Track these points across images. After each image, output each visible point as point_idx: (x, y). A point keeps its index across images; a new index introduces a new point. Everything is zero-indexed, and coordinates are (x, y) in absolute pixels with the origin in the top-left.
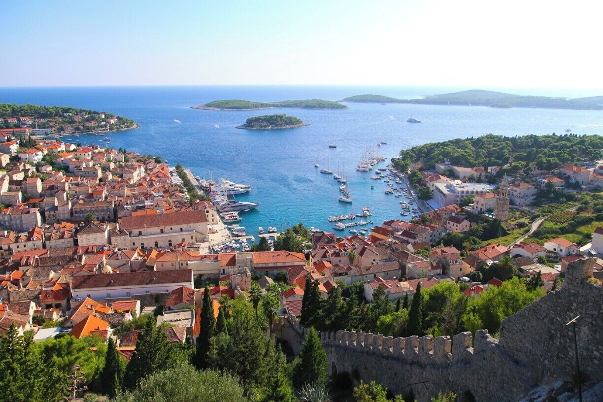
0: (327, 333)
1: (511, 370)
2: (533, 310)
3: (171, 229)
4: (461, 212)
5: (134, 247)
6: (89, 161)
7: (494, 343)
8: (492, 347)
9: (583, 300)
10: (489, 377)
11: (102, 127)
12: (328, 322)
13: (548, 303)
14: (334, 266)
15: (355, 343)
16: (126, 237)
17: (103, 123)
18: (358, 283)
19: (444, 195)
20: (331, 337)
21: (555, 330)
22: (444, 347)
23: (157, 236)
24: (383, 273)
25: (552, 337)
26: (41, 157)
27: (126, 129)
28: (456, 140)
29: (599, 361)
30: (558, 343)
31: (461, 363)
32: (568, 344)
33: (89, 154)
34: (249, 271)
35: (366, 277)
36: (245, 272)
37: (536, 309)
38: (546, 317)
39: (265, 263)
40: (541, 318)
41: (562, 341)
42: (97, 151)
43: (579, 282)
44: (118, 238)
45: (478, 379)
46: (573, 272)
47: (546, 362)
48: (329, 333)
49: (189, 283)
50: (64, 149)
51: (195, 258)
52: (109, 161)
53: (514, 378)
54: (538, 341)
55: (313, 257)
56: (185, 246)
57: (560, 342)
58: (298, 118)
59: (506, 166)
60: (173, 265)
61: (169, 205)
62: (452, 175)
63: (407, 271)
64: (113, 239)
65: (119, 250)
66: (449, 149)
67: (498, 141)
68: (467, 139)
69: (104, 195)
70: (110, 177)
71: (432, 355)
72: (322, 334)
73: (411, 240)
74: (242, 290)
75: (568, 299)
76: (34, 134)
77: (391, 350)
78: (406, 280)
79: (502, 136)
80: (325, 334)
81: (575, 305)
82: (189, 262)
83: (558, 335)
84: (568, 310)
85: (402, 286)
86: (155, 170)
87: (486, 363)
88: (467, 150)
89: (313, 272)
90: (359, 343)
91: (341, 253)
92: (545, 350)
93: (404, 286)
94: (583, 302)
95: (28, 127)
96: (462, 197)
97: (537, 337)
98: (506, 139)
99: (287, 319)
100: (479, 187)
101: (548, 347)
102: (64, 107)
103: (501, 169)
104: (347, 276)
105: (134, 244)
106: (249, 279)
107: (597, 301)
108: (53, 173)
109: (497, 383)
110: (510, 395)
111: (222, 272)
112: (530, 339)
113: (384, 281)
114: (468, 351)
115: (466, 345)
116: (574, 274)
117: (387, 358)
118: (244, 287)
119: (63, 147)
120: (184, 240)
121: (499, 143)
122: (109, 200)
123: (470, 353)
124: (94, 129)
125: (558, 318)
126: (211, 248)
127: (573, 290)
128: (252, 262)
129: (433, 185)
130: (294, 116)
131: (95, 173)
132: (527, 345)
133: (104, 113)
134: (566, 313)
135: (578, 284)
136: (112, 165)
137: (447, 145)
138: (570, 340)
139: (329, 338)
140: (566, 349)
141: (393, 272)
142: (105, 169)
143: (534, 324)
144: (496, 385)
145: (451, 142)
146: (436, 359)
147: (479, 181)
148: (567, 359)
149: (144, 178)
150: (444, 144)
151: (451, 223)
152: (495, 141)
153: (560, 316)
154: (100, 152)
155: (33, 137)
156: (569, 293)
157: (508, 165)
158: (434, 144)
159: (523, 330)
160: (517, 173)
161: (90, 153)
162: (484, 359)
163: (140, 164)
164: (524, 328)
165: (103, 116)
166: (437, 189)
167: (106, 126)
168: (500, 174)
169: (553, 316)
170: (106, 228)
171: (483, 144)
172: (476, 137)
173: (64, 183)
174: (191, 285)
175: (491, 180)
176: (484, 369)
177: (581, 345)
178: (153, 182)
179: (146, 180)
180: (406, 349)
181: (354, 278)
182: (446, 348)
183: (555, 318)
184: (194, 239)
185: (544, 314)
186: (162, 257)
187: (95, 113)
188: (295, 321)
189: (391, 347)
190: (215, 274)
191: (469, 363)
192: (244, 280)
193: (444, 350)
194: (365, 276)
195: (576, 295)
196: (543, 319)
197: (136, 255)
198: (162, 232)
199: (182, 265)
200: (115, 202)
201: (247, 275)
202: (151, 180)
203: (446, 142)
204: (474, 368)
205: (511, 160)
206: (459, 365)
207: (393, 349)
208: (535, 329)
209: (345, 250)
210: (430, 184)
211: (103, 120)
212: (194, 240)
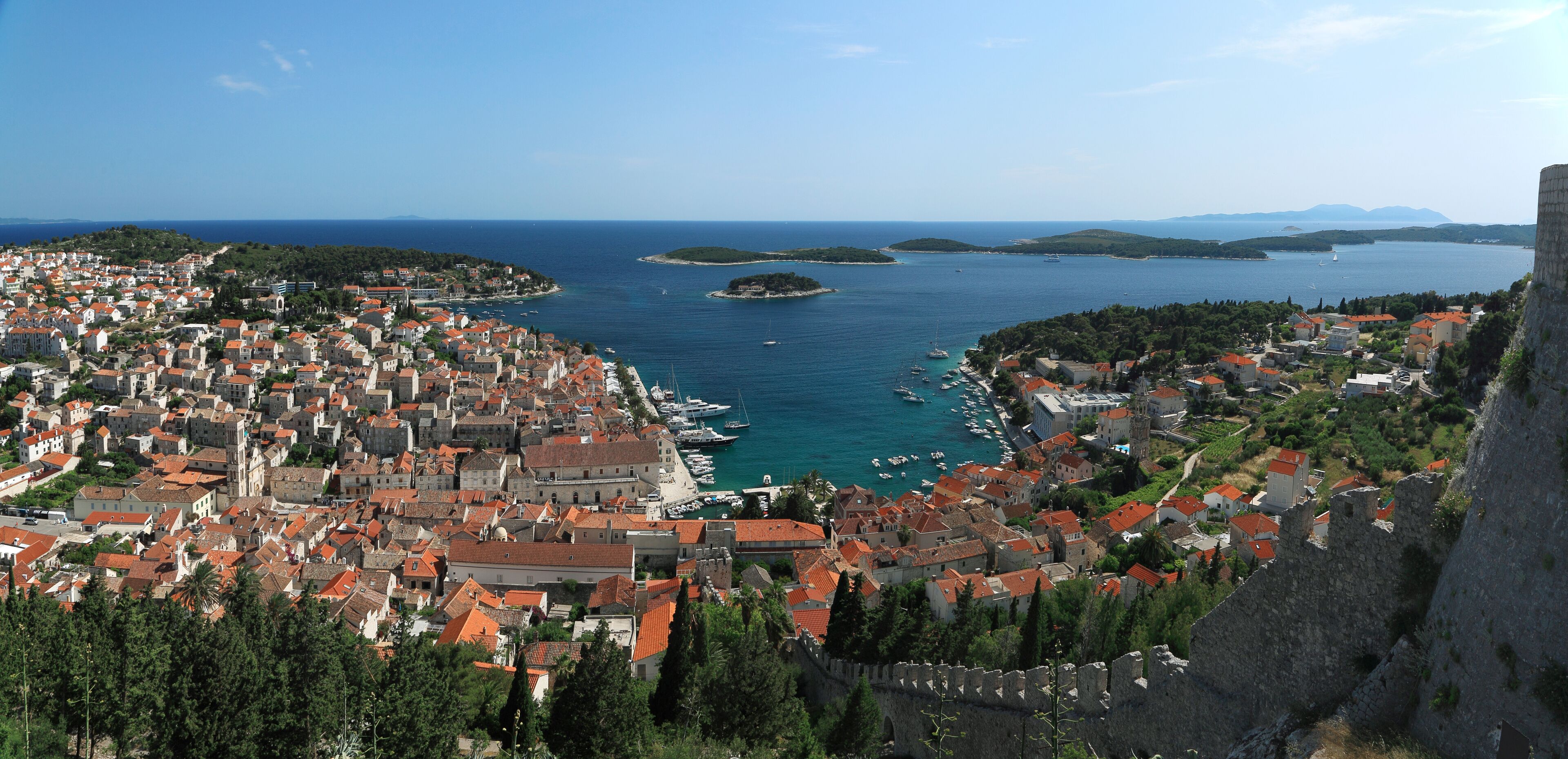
0: (876, 668)
1: (1210, 708)
2: (1239, 601)
3: (601, 471)
4: (1077, 445)
5: (541, 499)
6: (486, 345)
7: (1181, 666)
8: (1179, 672)
9: (1306, 574)
10: (1176, 724)
11: (507, 288)
12: (882, 648)
13: (1259, 587)
14: (874, 549)
15: (930, 684)
16: (530, 481)
17: (509, 283)
18: (915, 582)
19: (1052, 415)
20: (884, 673)
21: (1271, 631)
22: (1097, 682)
23: (578, 482)
24: (957, 563)
25: (1268, 642)
26: (421, 335)
27: (541, 293)
28: (1067, 315)
29: (1333, 671)
30: (1276, 653)
31: (1128, 705)
32: (1291, 652)
33: (486, 334)
34: (728, 555)
35: (929, 569)
36: (722, 556)
37: (1242, 599)
38: (1257, 610)
39: (756, 542)
40: (1250, 613)
41: (1282, 648)
42: (498, 330)
43: (1299, 544)
44: (519, 482)
45: (1159, 729)
46: (1289, 528)
47: (1262, 687)
48: (881, 668)
49: (627, 570)
50: (453, 324)
51: (637, 527)
52: (514, 346)
53: (1216, 720)
54: (1248, 653)
55: (837, 531)
56: (622, 503)
57: (1279, 651)
58: (815, 280)
59: (1141, 360)
60: (601, 536)
61: (600, 430)
62: (1061, 378)
63: (996, 558)
64: (511, 483)
65: (518, 502)
66: (1057, 332)
67: (1129, 316)
68: (1084, 314)
69: (503, 406)
70: (514, 375)
71: (1075, 698)
72: (866, 668)
73: (1001, 501)
74: (716, 587)
75: (1285, 575)
76: (413, 298)
77: (1000, 692)
78: (997, 573)
79: (1134, 307)
80: (871, 671)
81: (1295, 583)
82: (629, 533)
83: (1276, 639)
84: (1287, 594)
85: (991, 585)
86: (582, 366)
87: (1170, 701)
88: (1084, 333)
89: (838, 560)
90: (939, 684)
91: (884, 526)
92: (1259, 667)
93: (994, 585)
94: (1306, 577)
95: (407, 285)
96: (1079, 417)
97: (1246, 647)
98: (1141, 312)
99: (800, 641)
100: (1101, 400)
101: (1263, 662)
102: (457, 254)
103: (1136, 363)
104: (896, 567)
105: (541, 494)
106: (729, 568)
107: (1324, 573)
108: (436, 362)
109: (1190, 731)
110: (1212, 748)
111: (681, 553)
112: (1236, 652)
113: (960, 576)
114: (1138, 685)
115: (1135, 675)
116: (1292, 532)
117: (992, 707)
118: (718, 582)
119: (450, 322)
120: (619, 492)
121: (1131, 320)
122: (509, 414)
123: (1141, 687)
124: (496, 291)
125: (1274, 610)
126: (663, 509)
127: (1291, 558)
128: (733, 537)
129: (1033, 398)
130: (807, 276)
131: (492, 367)
132: (1232, 662)
133: (512, 266)
134: (1285, 600)
135: (1297, 546)
136: (518, 355)
137: (1054, 326)
138: (1292, 644)
139: (880, 676)
140: (1289, 660)
141: (973, 559)
142: (508, 360)
143: (1241, 626)
144: (1188, 734)
145: (1058, 319)
146: (1083, 703)
147: (1104, 388)
148: (1291, 676)
149: (565, 379)
150: (1049, 324)
151: (1064, 467)
152: (1125, 316)
153: (1276, 607)
154: (503, 332)
155: (414, 302)
156: (1287, 563)
157: (1146, 357)
158: (1033, 324)
159: (1225, 637)
160: (1158, 371)
161: (488, 332)
162: (1167, 694)
163: (558, 354)
164: (1227, 633)
165: (510, 271)
166: (1040, 404)
167: (512, 287)
168: (1135, 373)
169: (1267, 608)
170: (502, 462)
171: (1108, 322)
172: (1096, 311)
173: (449, 380)
174: (631, 573)
175: (1122, 387)
176: (1167, 712)
177: (1308, 650)
178: (578, 387)
179: (566, 383)
180: (1027, 690)
181: (907, 572)
182: (1099, 684)
183: (1270, 611)
184: (636, 492)
185: (1255, 606)
186: (585, 521)
187: (498, 265)
188: (814, 646)
189: (998, 688)
190: (669, 557)
191: (1141, 704)
192: (720, 570)
193: (1096, 686)
194: (925, 569)
195: (1296, 567)
196: (1253, 615)
197: (544, 514)
198: (586, 476)
199: (616, 537)
200: (518, 418)
201: (724, 560)
202: (574, 383)
203: (1051, 320)
204: (1150, 713)
205: (1150, 347)
206: (1125, 709)
207: (1003, 692)
208: (1243, 633)
209: (892, 520)
210: (1027, 398)
211: (510, 278)
212: (636, 494)
